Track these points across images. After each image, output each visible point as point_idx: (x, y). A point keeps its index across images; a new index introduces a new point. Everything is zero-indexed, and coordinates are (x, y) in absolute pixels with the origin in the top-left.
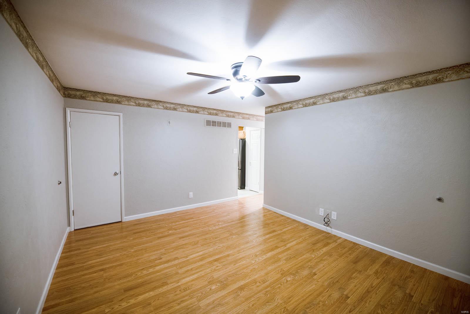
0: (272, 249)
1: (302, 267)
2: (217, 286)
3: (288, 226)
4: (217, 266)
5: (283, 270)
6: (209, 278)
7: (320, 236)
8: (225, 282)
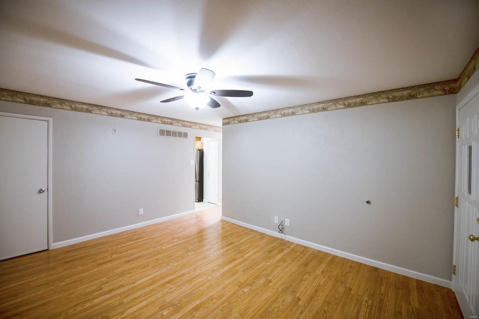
0: (230, 262)
1: (258, 277)
2: (169, 311)
3: (246, 236)
4: (170, 289)
5: (240, 282)
6: (160, 303)
7: (275, 243)
8: (179, 305)
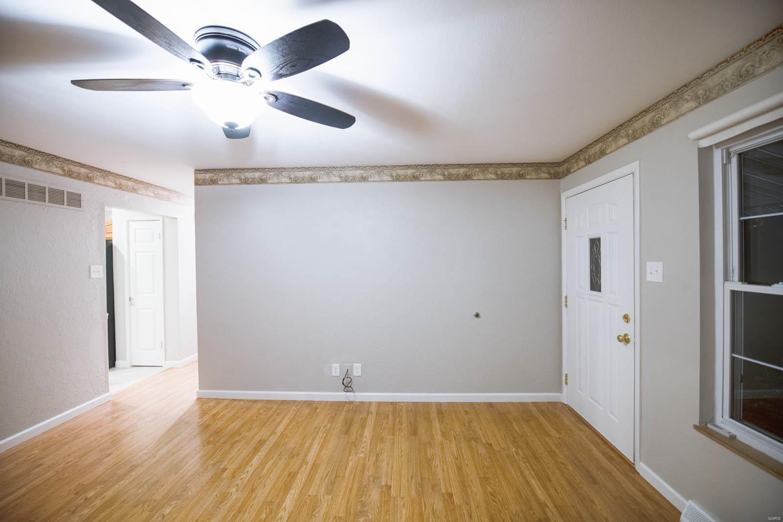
0: (285, 485)
1: (363, 490)
3: (280, 417)
5: (340, 518)
7: (343, 413)
